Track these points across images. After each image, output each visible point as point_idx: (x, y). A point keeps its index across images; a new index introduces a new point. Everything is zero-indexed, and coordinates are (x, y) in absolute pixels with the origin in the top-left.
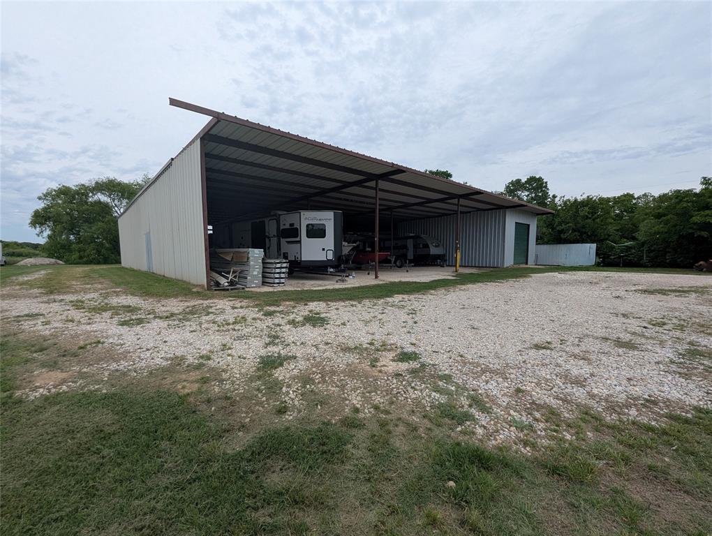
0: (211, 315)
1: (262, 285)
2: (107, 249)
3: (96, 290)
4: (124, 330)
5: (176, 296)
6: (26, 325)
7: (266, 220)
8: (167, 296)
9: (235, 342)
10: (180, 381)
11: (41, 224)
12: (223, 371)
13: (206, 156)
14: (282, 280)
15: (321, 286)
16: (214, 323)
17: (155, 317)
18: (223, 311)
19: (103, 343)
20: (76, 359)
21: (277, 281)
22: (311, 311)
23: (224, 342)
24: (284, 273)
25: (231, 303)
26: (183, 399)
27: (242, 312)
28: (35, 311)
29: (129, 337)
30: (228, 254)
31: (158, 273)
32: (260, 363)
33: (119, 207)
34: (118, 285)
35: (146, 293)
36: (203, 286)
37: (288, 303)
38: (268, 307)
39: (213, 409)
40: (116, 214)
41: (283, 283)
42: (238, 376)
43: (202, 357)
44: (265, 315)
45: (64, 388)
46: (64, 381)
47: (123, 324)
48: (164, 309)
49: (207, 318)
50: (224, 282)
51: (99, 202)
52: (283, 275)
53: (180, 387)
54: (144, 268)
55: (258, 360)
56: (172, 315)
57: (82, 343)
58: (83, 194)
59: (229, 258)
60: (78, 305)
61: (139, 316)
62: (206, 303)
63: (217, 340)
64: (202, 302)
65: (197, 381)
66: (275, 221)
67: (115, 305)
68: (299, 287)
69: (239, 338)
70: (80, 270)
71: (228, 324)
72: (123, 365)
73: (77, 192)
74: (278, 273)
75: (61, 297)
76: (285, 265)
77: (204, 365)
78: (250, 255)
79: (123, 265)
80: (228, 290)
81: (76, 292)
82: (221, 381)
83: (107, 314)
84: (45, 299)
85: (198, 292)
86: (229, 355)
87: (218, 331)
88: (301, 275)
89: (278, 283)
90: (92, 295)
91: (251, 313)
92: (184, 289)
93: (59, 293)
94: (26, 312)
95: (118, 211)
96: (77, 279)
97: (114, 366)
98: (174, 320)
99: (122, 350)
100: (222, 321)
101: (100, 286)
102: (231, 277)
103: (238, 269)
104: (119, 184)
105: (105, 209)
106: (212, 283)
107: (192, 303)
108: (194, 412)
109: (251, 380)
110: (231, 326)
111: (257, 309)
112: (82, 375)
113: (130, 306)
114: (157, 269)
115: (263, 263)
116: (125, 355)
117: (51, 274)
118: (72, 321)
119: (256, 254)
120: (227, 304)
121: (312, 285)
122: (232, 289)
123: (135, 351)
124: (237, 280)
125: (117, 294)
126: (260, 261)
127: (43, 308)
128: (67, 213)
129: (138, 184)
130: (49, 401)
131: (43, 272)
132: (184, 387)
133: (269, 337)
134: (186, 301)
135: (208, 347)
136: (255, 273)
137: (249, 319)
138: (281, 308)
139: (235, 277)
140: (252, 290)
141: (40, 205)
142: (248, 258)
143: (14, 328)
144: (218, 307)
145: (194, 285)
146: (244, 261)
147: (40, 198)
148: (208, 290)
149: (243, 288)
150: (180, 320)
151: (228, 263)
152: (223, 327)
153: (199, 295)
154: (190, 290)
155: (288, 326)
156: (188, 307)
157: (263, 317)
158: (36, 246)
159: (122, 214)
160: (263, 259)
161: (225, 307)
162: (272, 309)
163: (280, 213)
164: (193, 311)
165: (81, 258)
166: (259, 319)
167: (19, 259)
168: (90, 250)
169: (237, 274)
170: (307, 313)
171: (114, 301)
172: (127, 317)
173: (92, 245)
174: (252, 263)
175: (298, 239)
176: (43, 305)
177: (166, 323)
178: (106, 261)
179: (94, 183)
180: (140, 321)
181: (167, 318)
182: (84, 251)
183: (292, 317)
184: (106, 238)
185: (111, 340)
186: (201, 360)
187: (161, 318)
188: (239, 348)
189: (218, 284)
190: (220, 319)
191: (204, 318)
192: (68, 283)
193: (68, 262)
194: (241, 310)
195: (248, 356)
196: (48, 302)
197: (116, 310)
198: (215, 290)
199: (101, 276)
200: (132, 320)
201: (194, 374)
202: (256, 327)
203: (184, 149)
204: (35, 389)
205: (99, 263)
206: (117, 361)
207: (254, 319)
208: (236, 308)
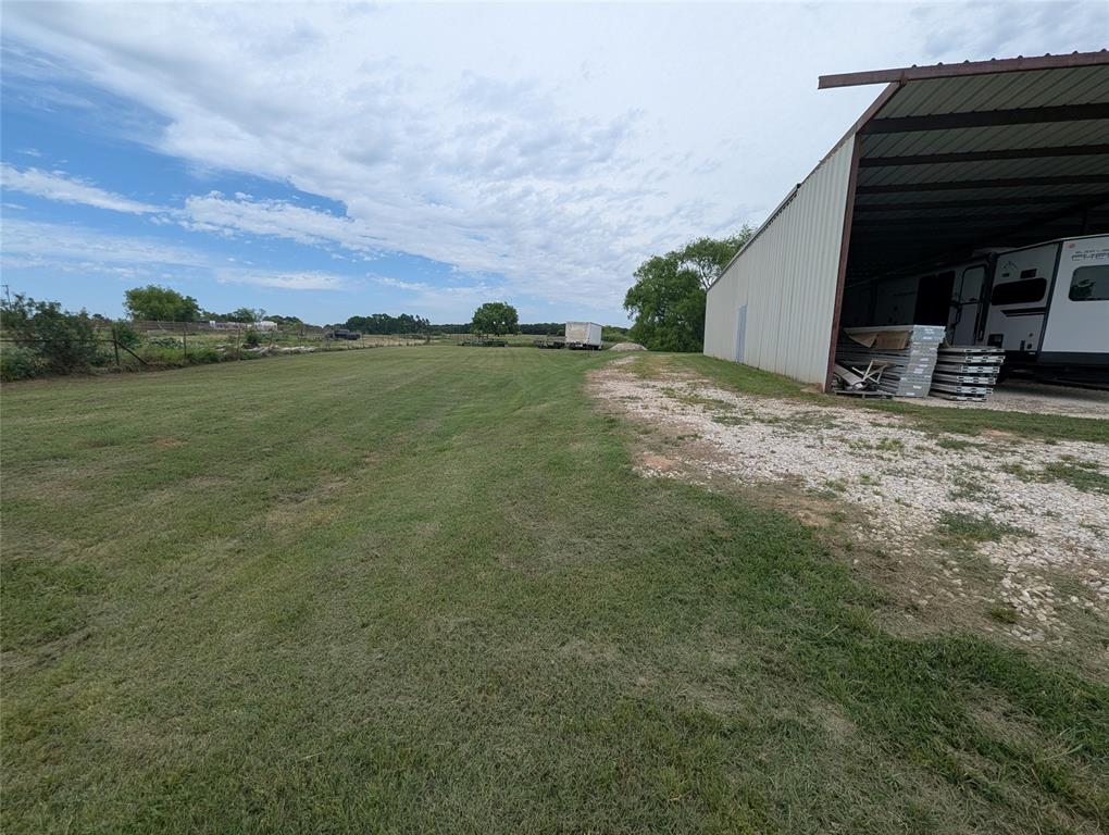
0: (835, 429)
1: (930, 395)
2: (689, 334)
3: (683, 380)
4: (720, 427)
5: (778, 396)
6: (630, 406)
7: (958, 271)
8: (767, 395)
9: (884, 477)
10: (801, 507)
11: (633, 305)
12: (870, 513)
13: (862, 162)
14: (980, 390)
15: (1091, 412)
16: (842, 441)
17: (755, 419)
18: (856, 427)
19: (701, 438)
20: (677, 449)
21: (967, 390)
22: (1067, 458)
23: (866, 473)
24: (986, 375)
25: (871, 417)
26: (808, 532)
27: (894, 434)
28: (635, 395)
29: (727, 437)
30: (867, 336)
31: (750, 365)
32: (941, 521)
33: (708, 277)
34: (706, 375)
35: (739, 389)
36: (820, 385)
37: (997, 433)
38: (947, 434)
39: (856, 561)
40: (703, 287)
41: (980, 396)
42: (899, 528)
43: (830, 484)
44: (944, 446)
45: (671, 475)
46: (670, 469)
47: (719, 420)
48: (764, 410)
49: (830, 432)
50: (855, 382)
51: (687, 273)
52: (983, 380)
53: (802, 515)
54: (732, 358)
55: (938, 516)
56: (777, 420)
57: (680, 433)
58: (672, 264)
59: (868, 343)
60: (669, 393)
61: (734, 415)
62: (826, 410)
63: (852, 468)
64: (818, 408)
65: (827, 515)
66: (982, 269)
67: (705, 397)
68: (1023, 407)
69: (891, 472)
70: (662, 356)
71: (870, 447)
72: (725, 467)
73: (667, 263)
74: (971, 375)
75: (653, 383)
76: (993, 359)
77: (835, 496)
78: (913, 338)
79: (705, 353)
80: (860, 396)
81: (664, 380)
82: (869, 527)
83: (699, 407)
84: (640, 383)
85: (810, 394)
86: (877, 493)
87: (851, 454)
88: (1029, 386)
89: (967, 395)
90: (680, 385)
91: (912, 439)
92: (788, 387)
93: (651, 379)
94: (628, 394)
95: (707, 282)
96: (662, 366)
97: (715, 466)
98: (780, 427)
99: (720, 451)
100: (856, 440)
101: (686, 375)
102: (867, 375)
103: (884, 361)
104: (712, 244)
105: (692, 279)
106: (835, 383)
107: (803, 408)
108: (826, 554)
109: (926, 542)
110: (874, 452)
111: (923, 434)
112: (686, 468)
113: (722, 402)
114: (749, 359)
115: (939, 353)
116: (725, 457)
117: (639, 359)
118: (666, 409)
119: (928, 337)
120: (863, 416)
121: (1061, 407)
122: (867, 396)
123: (736, 455)
124: (877, 381)
125: (706, 386)
126: (935, 349)
127: (639, 392)
128: (656, 290)
129: (734, 241)
130: (661, 484)
131: (632, 358)
132: (807, 517)
133: (956, 483)
134: (794, 405)
135: (838, 473)
136: (919, 371)
137: (909, 447)
138: (980, 440)
139: (875, 376)
140: (907, 400)
141: (633, 283)
142: (908, 343)
143: (620, 407)
144: (846, 419)
145: (804, 384)
146: (900, 349)
147: (635, 275)
148: (826, 392)
149: (889, 397)
150: (788, 428)
151: (865, 352)
152: (859, 449)
153: (812, 398)
154: (798, 390)
155: (1003, 476)
156: (797, 413)
157: (939, 448)
158: (624, 331)
159: (711, 286)
160: (941, 346)
161: (860, 421)
162: (960, 438)
163: (999, 251)
164: (806, 420)
165: (662, 343)
166: (928, 449)
167: (612, 344)
168: (672, 336)
169: (880, 371)
170: (1054, 459)
171: (704, 393)
172: (721, 413)
173: (675, 328)
174: (914, 352)
175: (1042, 304)
176: (641, 390)
177: (770, 429)
178: (686, 349)
179: (684, 249)
180: (737, 421)
181: (770, 422)
182: (666, 335)
183: (1011, 460)
184: (688, 320)
185: (708, 437)
186: (828, 489)
187: (762, 421)
188: (894, 487)
189: (844, 384)
190: (852, 436)
191: (825, 431)
192: (656, 370)
193: (651, 349)
194: (890, 431)
195: (916, 505)
196: (642, 387)
197: (709, 404)
198: (838, 394)
199: (685, 364)
200: (726, 418)
201: (820, 504)
202: (925, 462)
203: (822, 162)
204: (647, 469)
205: (679, 351)
206: (719, 461)
207: (918, 448)
208: (880, 425)
